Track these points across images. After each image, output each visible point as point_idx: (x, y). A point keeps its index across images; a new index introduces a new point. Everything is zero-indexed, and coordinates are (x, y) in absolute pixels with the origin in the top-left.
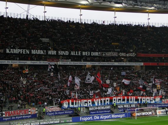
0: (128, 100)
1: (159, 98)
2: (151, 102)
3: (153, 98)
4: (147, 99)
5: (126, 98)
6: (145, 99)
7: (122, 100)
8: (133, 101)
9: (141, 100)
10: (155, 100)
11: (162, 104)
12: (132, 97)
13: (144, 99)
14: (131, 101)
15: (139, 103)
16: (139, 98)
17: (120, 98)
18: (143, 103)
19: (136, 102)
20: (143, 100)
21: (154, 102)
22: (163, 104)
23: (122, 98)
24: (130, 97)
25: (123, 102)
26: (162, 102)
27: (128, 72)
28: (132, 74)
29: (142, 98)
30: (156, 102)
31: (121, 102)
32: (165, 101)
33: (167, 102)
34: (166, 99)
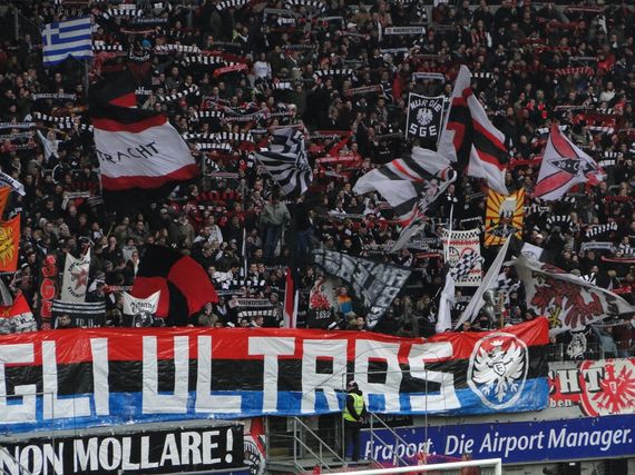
0: (125, 378)
1: (514, 353)
2: (418, 403)
3: (443, 350)
4: (362, 365)
5: (99, 350)
6: (340, 367)
7: (51, 381)
8: (192, 386)
9: (290, 372)
10: (460, 382)
11: (545, 426)
12: (181, 345)
13: (324, 365)
14: (166, 385)
15: (270, 406)
16: (268, 349)
17: (29, 358)
18: (307, 408)
19: (231, 404)
20: (310, 379)
21: (446, 400)
22: (558, 425)
23: (49, 348)
24: (150, 343)
25: (68, 402)
26: (555, 394)
27: (127, 22)
28: (180, 48)
29: (299, 351)
30: (478, 403)
31: (39, 408)
32: (582, 380)
33: (615, 400)
34: (602, 363)
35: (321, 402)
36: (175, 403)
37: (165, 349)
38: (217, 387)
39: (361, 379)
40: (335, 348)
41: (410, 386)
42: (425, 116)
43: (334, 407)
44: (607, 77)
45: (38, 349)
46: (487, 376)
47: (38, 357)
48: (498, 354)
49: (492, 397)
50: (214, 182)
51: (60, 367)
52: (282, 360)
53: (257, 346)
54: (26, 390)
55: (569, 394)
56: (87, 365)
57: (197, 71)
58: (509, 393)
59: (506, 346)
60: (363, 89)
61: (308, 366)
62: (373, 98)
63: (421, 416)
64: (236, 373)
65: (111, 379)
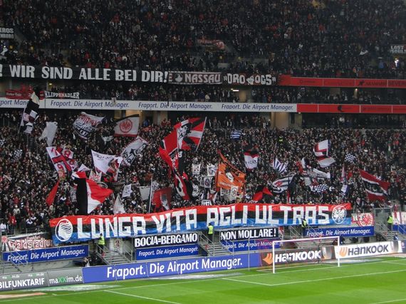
0: (251, 215)
1: (343, 211)
2: (320, 222)
3: (326, 208)
4: (307, 213)
5: (245, 209)
6: (302, 213)
7: (233, 216)
8: (267, 217)
9: (291, 214)
10: (330, 217)
11: (350, 229)
12: (265, 208)
13: (299, 213)
14: (261, 217)
15: (286, 223)
16: (285, 209)
17: (229, 211)
18: (294, 223)
19: (276, 222)
20: (295, 216)
21: (326, 221)
22: (353, 228)
23: (234, 208)
24: (257, 207)
25: (237, 220)
26: (352, 221)
29: (293, 210)
30: (333, 222)
31: (231, 222)
32: (359, 218)
33: (367, 223)
34: (363, 214)
35: (298, 221)
36: (263, 221)
37: (261, 208)
38: (273, 218)
39: (307, 216)
40: (301, 209)
41: (319, 217)
43: (301, 223)
45: (231, 208)
46: (336, 216)
47: (231, 210)
48: (339, 211)
49: (337, 221)
51: (236, 212)
52: (289, 212)
53: (282, 208)
54: (228, 218)
55: (356, 221)
58: (341, 220)
59: (341, 209)
61: (295, 213)
63: (320, 225)
64: (278, 215)
65: (248, 215)
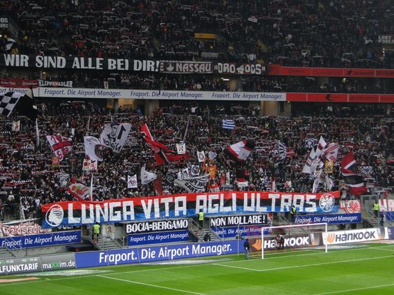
0: (240, 203)
1: (331, 199)
2: (307, 210)
3: (314, 197)
4: (295, 201)
5: (234, 196)
6: (290, 201)
7: (222, 203)
8: (255, 205)
9: (278, 202)
10: (318, 205)
11: (337, 215)
12: (253, 195)
13: (286, 201)
14: (249, 204)
15: (273, 210)
16: (273, 197)
17: (217, 198)
18: (282, 210)
19: (264, 209)
20: (283, 203)
21: (313, 209)
22: (340, 215)
23: (222, 195)
24: (246, 195)
25: (225, 208)
27: (242, 121)
28: (253, 127)
29: (281, 197)
30: (321, 210)
31: (219, 209)
32: (346, 205)
33: (354, 209)
34: (350, 201)
35: (285, 209)
36: (251, 209)
37: (249, 196)
38: (261, 205)
39: (295, 204)
40: (289, 197)
41: (306, 205)
42: (310, 143)
43: (288, 210)
44: (353, 135)
45: (220, 196)
46: (324, 204)
48: (327, 199)
49: (325, 209)
50: (261, 158)
51: (224, 200)
52: (276, 199)
53: (270, 196)
54: (216, 205)
55: (343, 208)
56: (231, 200)
57: (257, 133)
58: (329, 208)
59: (329, 197)
60: (296, 137)
61: (283, 201)
62: (298, 139)
63: (308, 213)
64: (266, 202)
65: (237, 203)
